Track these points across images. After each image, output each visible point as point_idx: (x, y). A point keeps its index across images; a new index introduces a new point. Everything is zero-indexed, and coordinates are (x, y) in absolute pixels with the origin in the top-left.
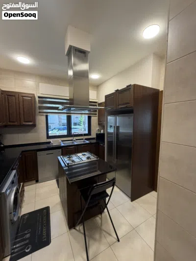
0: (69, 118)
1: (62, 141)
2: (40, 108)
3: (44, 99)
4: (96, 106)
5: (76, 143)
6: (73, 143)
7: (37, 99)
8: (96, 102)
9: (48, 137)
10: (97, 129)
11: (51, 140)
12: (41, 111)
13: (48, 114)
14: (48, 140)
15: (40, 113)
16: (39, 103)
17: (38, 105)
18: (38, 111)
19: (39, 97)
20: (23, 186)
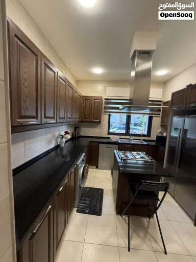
0: (129, 118)
1: (120, 138)
2: (106, 108)
3: (109, 101)
4: (160, 105)
5: (132, 143)
6: (130, 142)
7: (104, 101)
8: (161, 101)
9: (109, 133)
10: (159, 131)
11: (111, 136)
12: (106, 110)
13: (111, 113)
14: (109, 136)
15: (104, 112)
16: (105, 104)
17: (104, 105)
18: (103, 110)
19: (106, 99)
20: (88, 168)
